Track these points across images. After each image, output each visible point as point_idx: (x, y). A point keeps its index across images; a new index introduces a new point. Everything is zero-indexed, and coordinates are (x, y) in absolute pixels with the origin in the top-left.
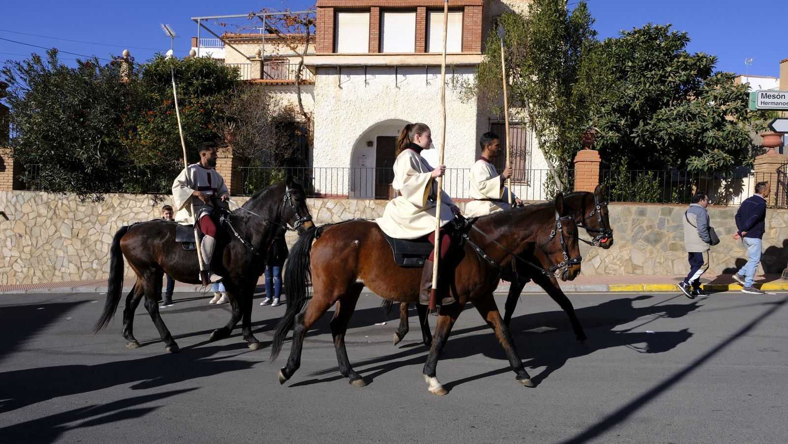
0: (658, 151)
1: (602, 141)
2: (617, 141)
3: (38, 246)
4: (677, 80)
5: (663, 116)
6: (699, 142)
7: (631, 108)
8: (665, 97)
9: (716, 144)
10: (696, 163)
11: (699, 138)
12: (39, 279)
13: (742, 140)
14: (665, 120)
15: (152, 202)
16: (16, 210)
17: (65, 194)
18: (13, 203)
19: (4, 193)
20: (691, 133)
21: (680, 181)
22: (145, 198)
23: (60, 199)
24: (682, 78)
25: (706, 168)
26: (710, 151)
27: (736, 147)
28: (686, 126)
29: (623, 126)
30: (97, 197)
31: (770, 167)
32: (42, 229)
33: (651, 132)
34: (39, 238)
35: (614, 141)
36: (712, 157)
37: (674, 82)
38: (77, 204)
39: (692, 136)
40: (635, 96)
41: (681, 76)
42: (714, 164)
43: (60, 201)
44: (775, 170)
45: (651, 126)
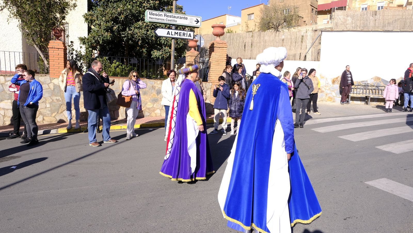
0: (139, 46)
1: (102, 38)
2: (110, 39)
4: (148, 5)
5: (137, 26)
6: (158, 42)
7: (120, 19)
8: (142, 15)
9: (167, 44)
10: (156, 54)
11: (158, 40)
13: (180, 42)
14: (139, 28)
20: (152, 36)
21: (160, 65)
24: (151, 5)
25: (160, 57)
26: (164, 47)
27: (177, 46)
28: (151, 32)
29: (116, 30)
31: (191, 58)
33: (131, 35)
35: (108, 38)
36: (164, 51)
37: (146, 7)
39: (153, 38)
40: (121, 13)
41: (151, 4)
42: (165, 55)
44: (193, 60)
45: (132, 31)
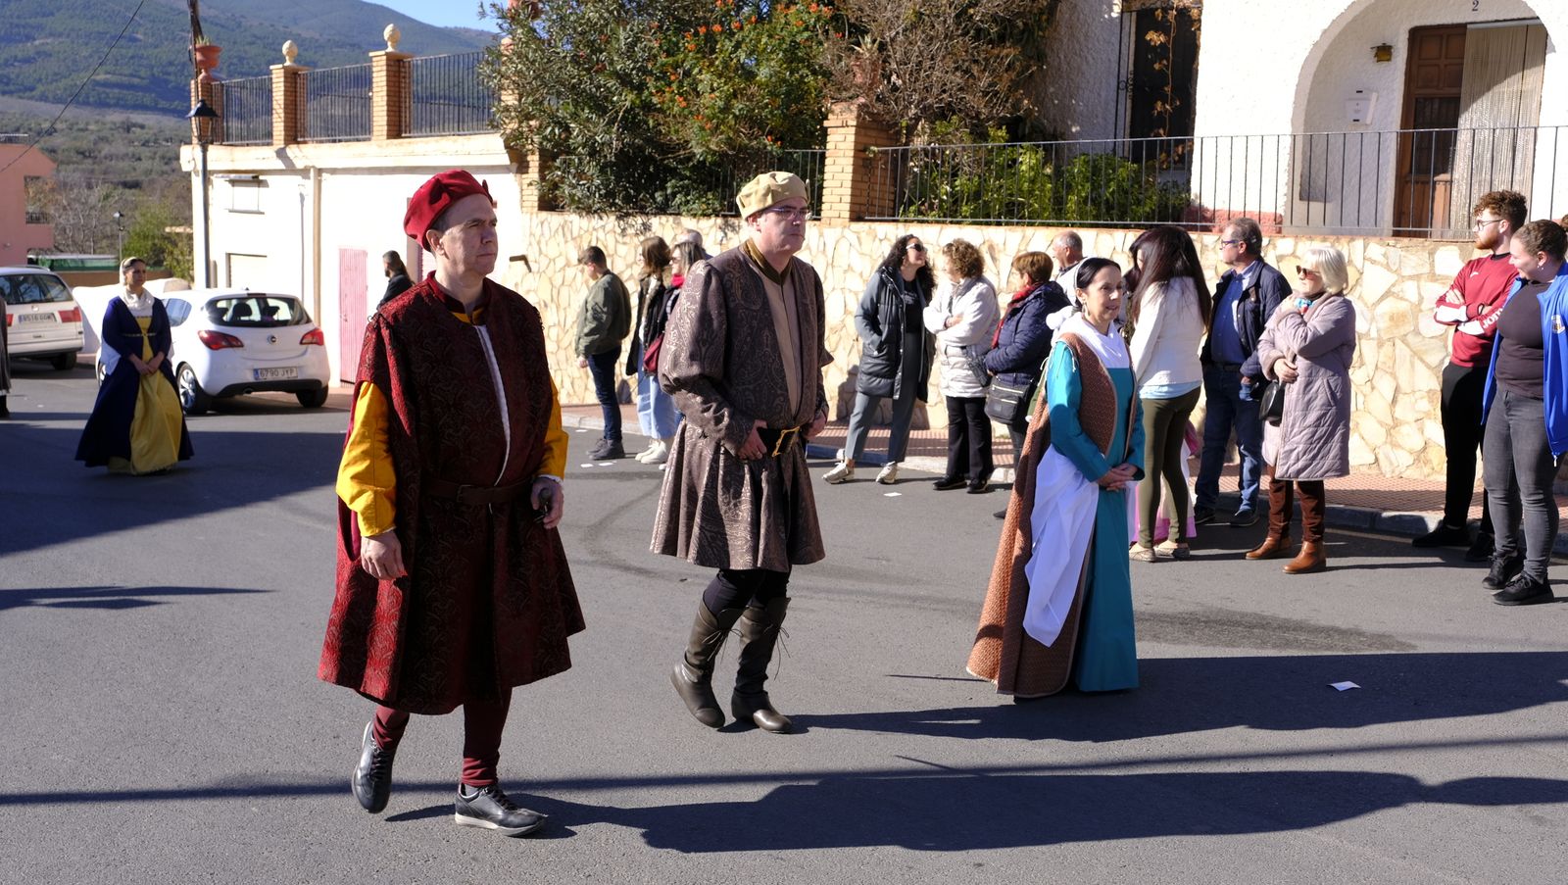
3: (567, 328)
12: (569, 394)
15: (721, 234)
16: (541, 252)
17: (601, 218)
18: (537, 239)
19: (529, 215)
22: (711, 227)
23: (594, 229)
30: (643, 224)
32: (572, 293)
34: (568, 309)
38: (617, 241)
43: (595, 233)
